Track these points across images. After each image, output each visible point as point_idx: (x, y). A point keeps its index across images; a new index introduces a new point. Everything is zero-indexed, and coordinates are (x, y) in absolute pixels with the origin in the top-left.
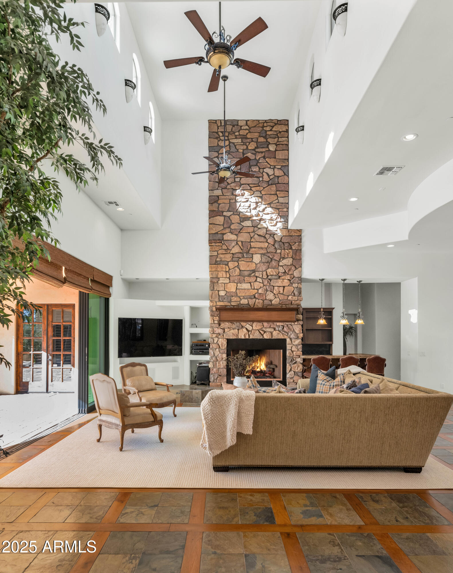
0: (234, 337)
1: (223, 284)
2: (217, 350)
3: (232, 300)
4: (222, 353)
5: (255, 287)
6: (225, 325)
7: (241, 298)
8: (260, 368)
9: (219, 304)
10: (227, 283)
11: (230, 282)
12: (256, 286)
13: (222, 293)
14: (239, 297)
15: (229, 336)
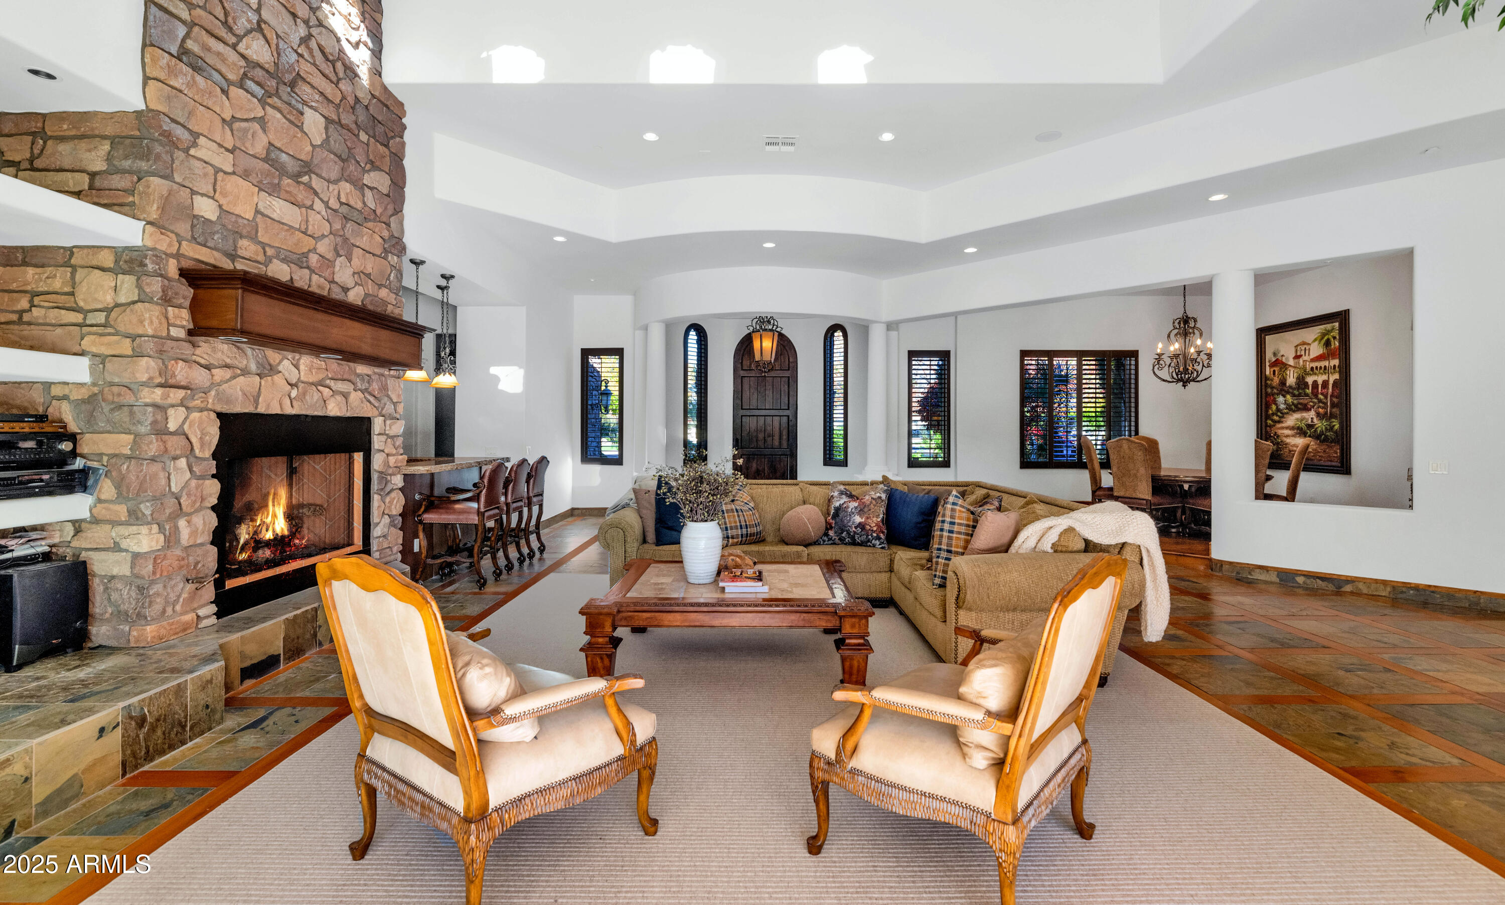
0: (249, 409)
1: (211, 170)
2: (182, 462)
3: (240, 252)
4: (202, 477)
5: (310, 227)
6: (214, 350)
7: (270, 252)
8: (274, 531)
9: (191, 254)
10: (225, 173)
11: (234, 173)
12: (313, 225)
13: (206, 208)
14: (264, 246)
15: (228, 401)
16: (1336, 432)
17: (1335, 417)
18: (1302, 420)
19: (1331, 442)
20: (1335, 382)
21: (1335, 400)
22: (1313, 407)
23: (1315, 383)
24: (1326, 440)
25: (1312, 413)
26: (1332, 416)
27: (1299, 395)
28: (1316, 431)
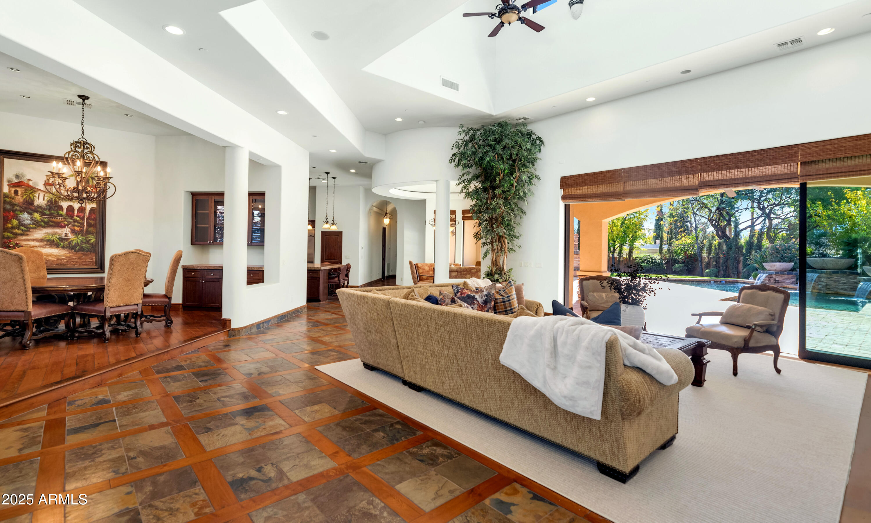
16: (92, 244)
17: (92, 234)
18: (53, 235)
19: (87, 252)
20: (92, 210)
21: (91, 222)
22: (68, 225)
23: (70, 209)
24: (81, 249)
25: (67, 230)
26: (88, 232)
27: (51, 215)
28: (69, 243)
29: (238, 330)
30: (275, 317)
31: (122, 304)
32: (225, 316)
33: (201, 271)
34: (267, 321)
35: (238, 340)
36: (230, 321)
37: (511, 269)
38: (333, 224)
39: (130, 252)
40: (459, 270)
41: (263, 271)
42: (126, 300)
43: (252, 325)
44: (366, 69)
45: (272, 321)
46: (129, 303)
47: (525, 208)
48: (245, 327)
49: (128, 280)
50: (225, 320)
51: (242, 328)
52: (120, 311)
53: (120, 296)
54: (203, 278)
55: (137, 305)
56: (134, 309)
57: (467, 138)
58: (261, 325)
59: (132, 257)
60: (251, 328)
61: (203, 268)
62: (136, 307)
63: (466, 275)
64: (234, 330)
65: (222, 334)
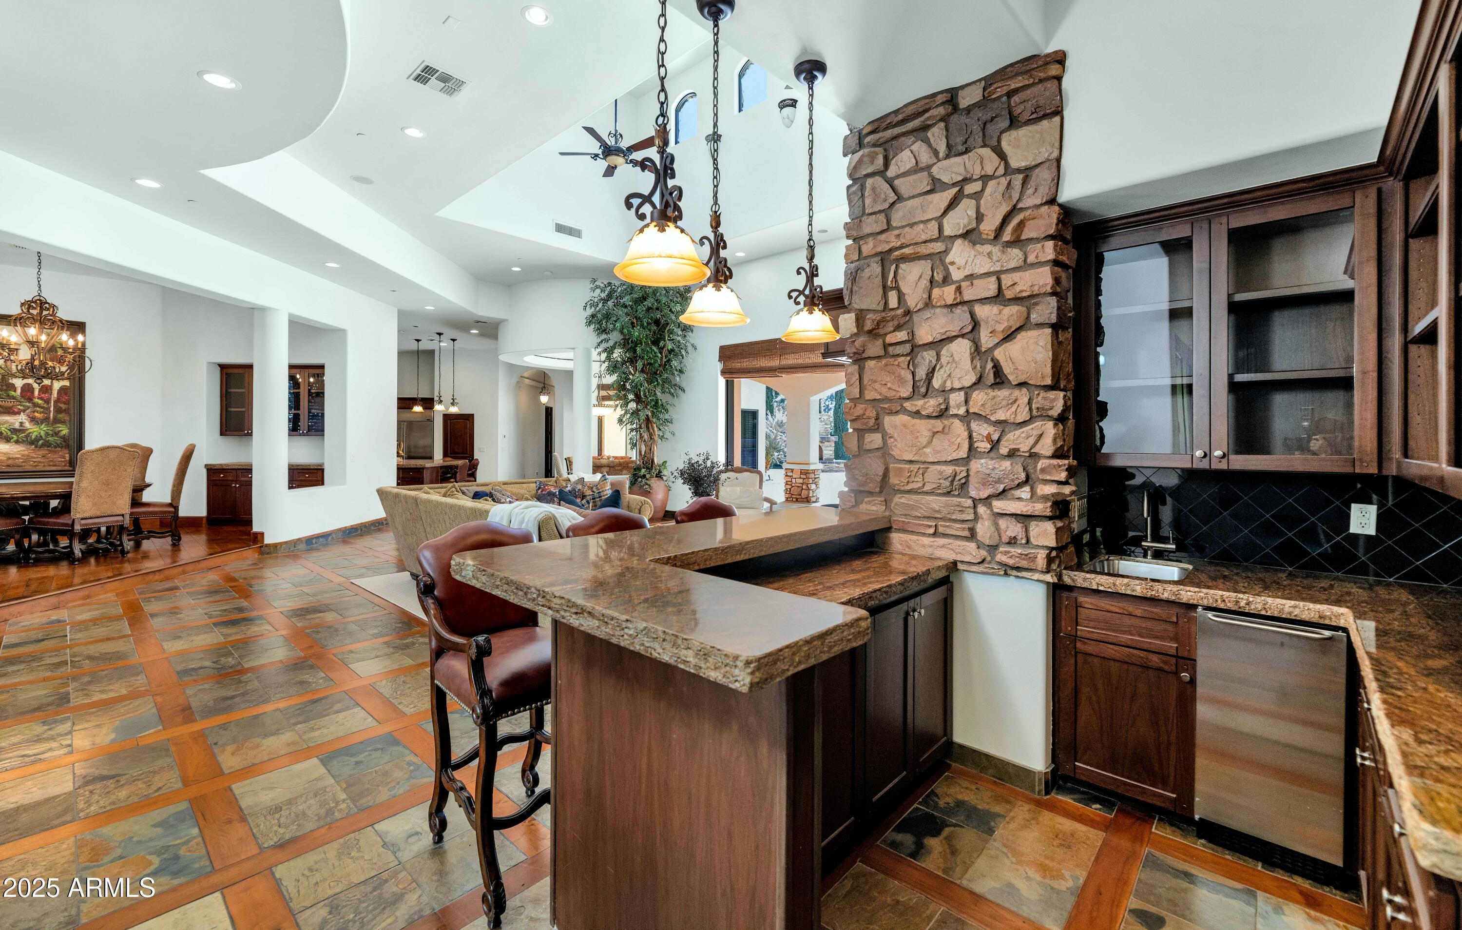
16: (63, 437)
17: (63, 422)
19: (55, 447)
20: (62, 389)
21: (62, 405)
23: (28, 388)
24: (47, 444)
26: (57, 420)
29: (275, 546)
30: (340, 530)
31: (98, 514)
32: (256, 528)
33: (234, 472)
34: (325, 536)
35: (276, 557)
36: (262, 534)
37: (665, 462)
38: (453, 404)
39: (108, 448)
40: (612, 465)
41: (323, 470)
42: (106, 509)
43: (299, 539)
44: (442, 213)
45: (334, 535)
46: (109, 513)
47: (684, 385)
48: (286, 543)
49: (107, 484)
50: (256, 534)
51: (281, 544)
52: (100, 523)
53: (94, 505)
54: (236, 482)
55: (123, 515)
56: (118, 521)
57: (603, 295)
58: (314, 541)
59: (112, 454)
60: (295, 544)
61: (236, 467)
62: (121, 518)
63: (621, 470)
64: (267, 545)
65: (250, 551)
